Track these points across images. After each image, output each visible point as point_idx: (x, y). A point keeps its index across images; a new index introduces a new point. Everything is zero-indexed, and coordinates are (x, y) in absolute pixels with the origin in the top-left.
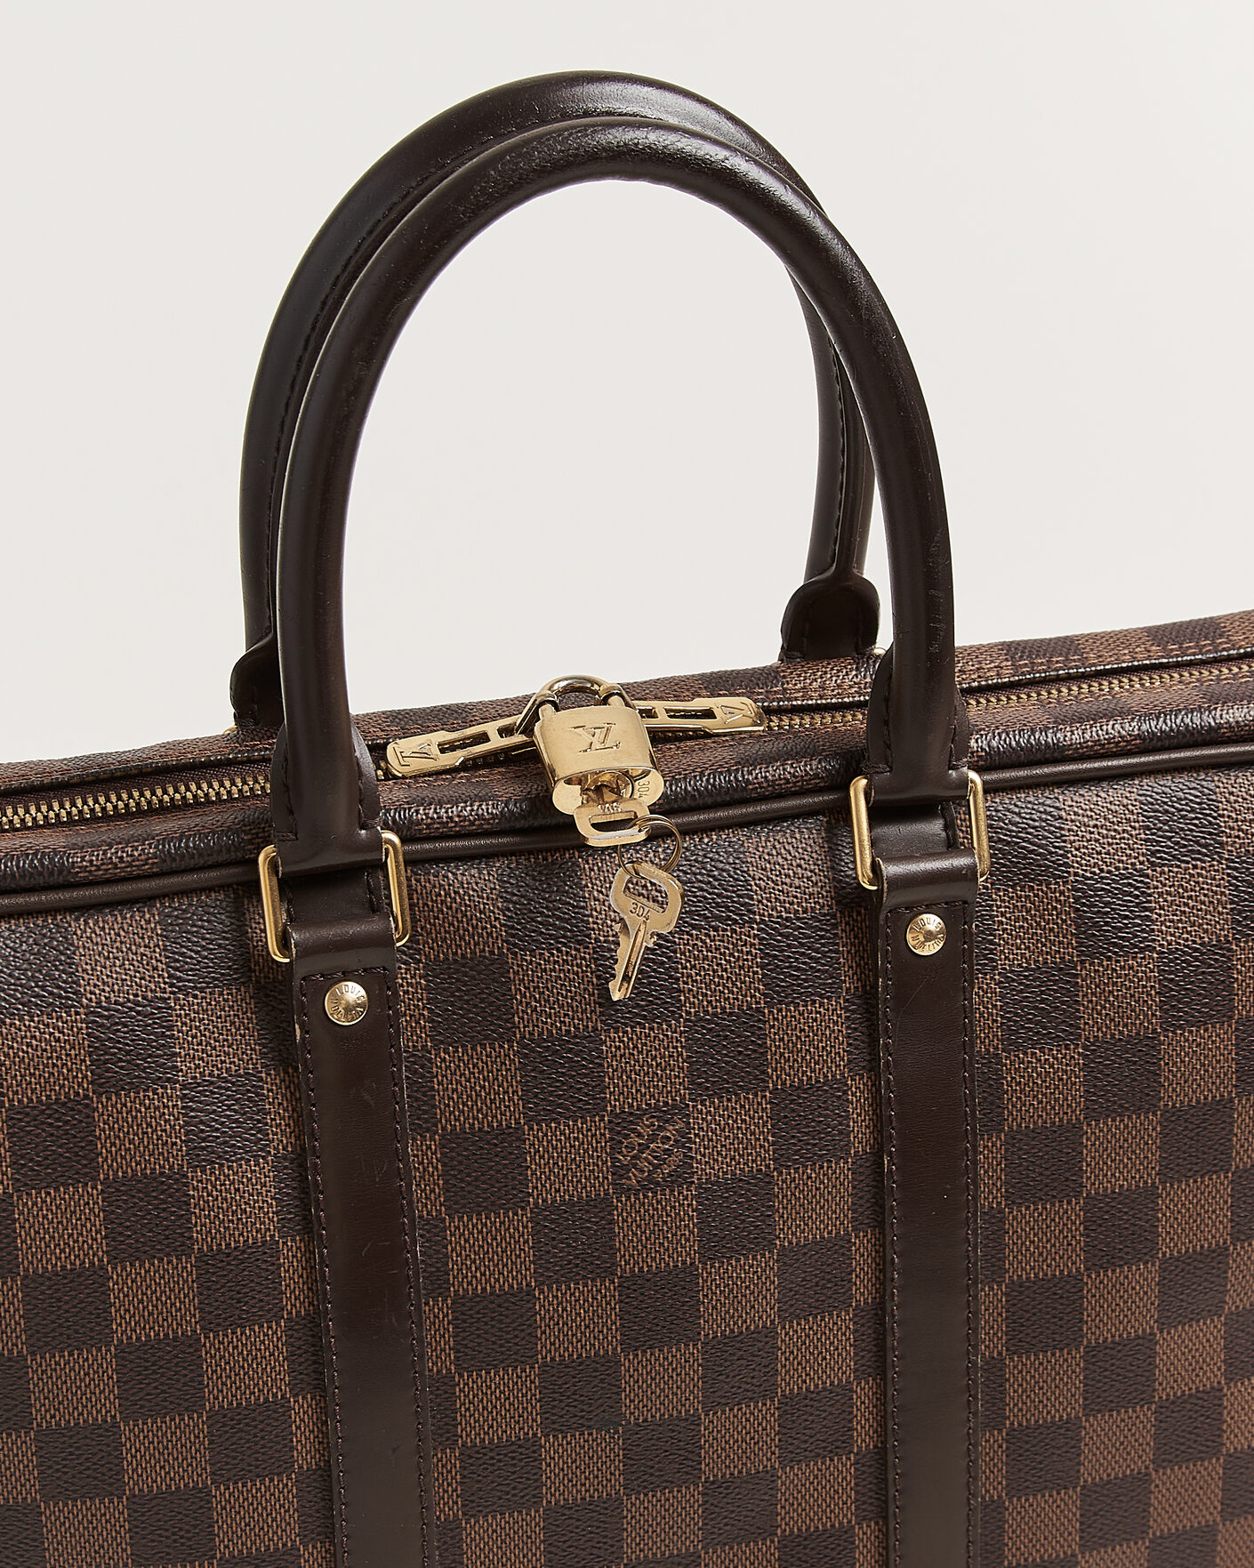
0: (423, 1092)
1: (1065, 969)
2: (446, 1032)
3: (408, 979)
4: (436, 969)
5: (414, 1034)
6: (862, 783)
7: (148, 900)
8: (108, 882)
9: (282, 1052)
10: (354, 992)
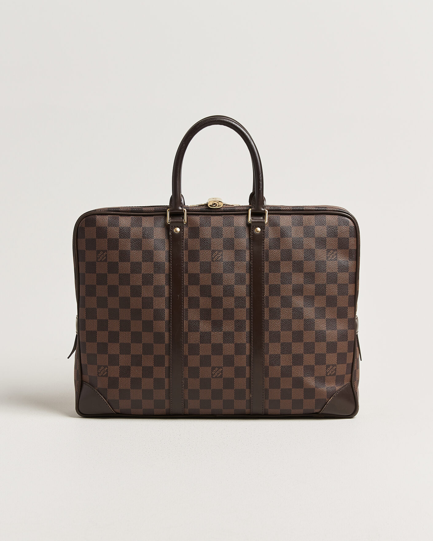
0: (186, 244)
1: (279, 239)
2: (190, 237)
3: (186, 229)
4: (190, 228)
5: (185, 236)
6: (251, 209)
7: (152, 215)
8: (148, 212)
9: (168, 237)
10: (178, 230)
